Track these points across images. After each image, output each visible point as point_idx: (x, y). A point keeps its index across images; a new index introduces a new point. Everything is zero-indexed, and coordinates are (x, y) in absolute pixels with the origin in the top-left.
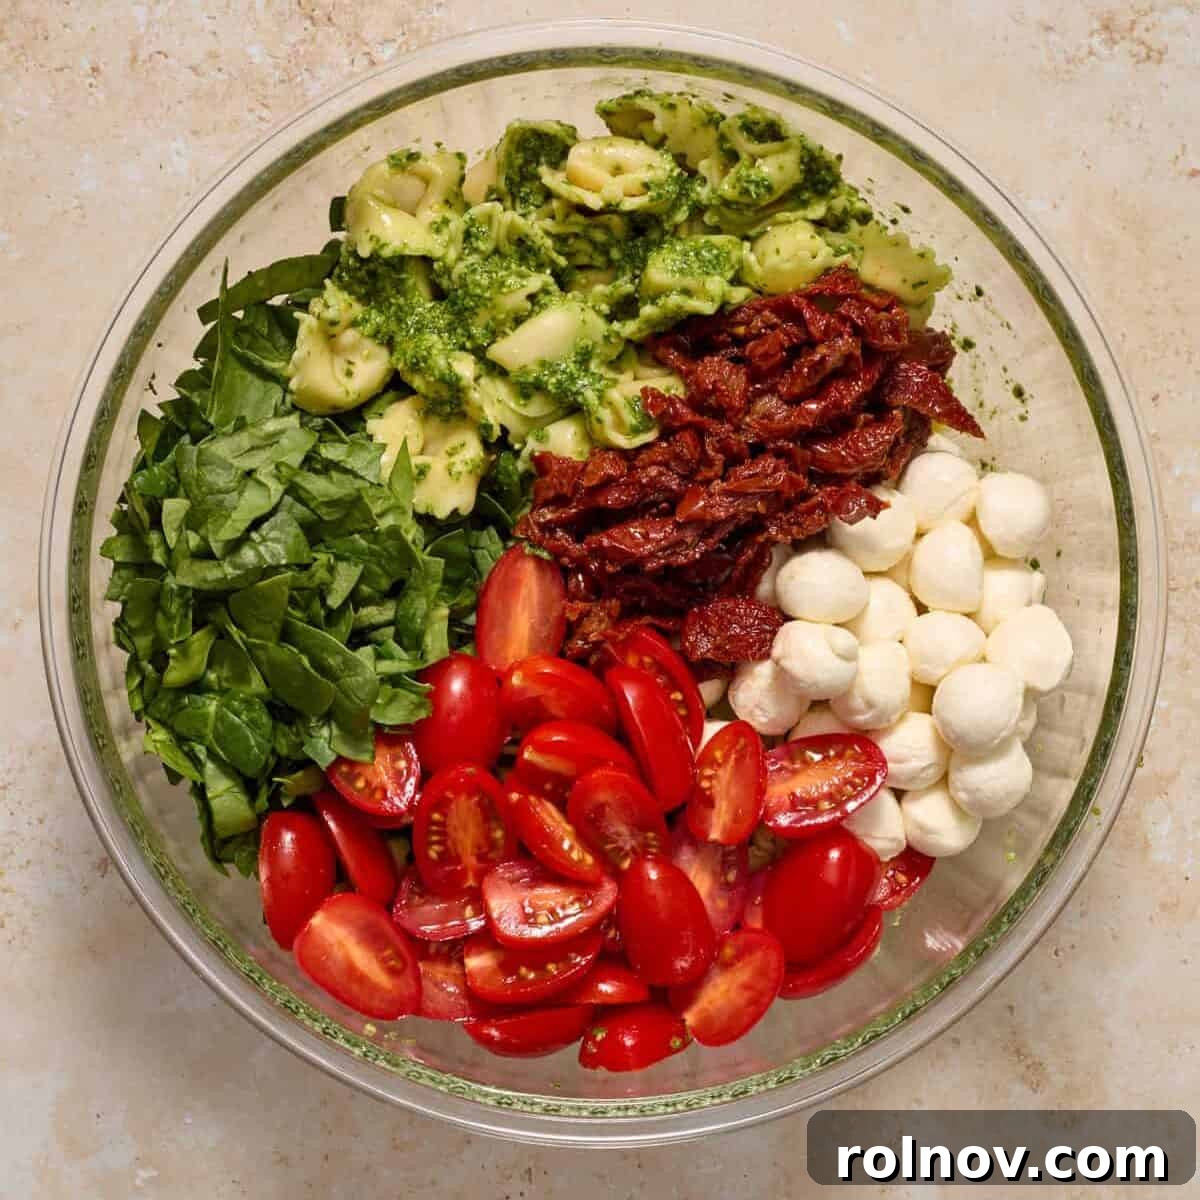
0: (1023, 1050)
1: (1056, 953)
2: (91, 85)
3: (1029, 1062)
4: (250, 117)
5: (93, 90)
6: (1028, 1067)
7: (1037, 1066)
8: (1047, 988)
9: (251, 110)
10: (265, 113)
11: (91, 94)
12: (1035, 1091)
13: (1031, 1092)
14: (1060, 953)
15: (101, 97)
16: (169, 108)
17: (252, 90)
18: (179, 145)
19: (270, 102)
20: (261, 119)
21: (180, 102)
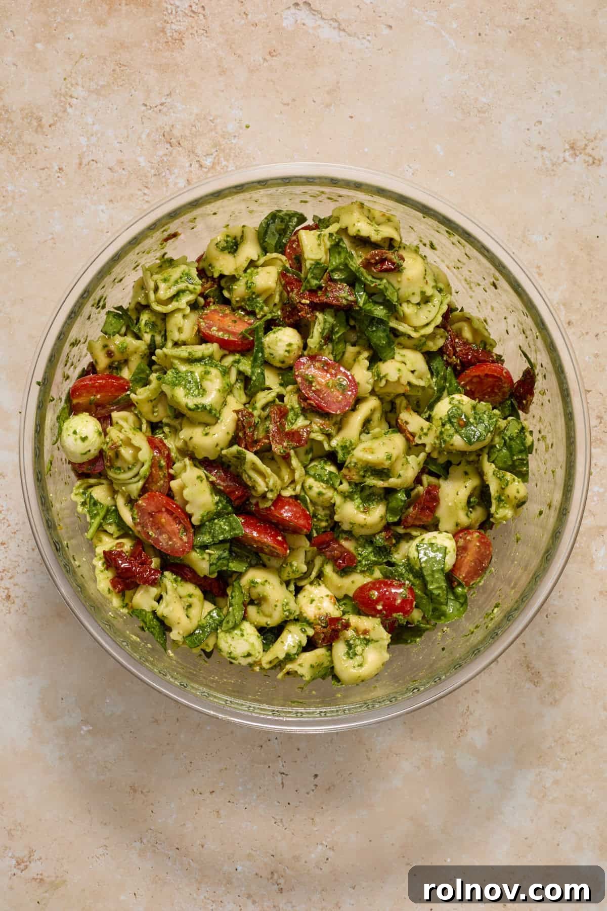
0: (531, 666)
1: (547, 617)
2: (58, 177)
3: (533, 671)
4: (140, 193)
5: (60, 179)
6: (533, 674)
7: (537, 674)
8: (542, 634)
9: (139, 190)
10: (146, 191)
11: (58, 182)
12: (536, 686)
13: (534, 687)
14: (549, 616)
15: (64, 183)
16: (98, 188)
17: (140, 180)
18: (103, 207)
19: (149, 185)
20: (145, 194)
21: (104, 186)
